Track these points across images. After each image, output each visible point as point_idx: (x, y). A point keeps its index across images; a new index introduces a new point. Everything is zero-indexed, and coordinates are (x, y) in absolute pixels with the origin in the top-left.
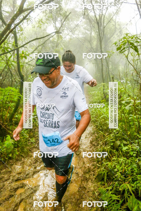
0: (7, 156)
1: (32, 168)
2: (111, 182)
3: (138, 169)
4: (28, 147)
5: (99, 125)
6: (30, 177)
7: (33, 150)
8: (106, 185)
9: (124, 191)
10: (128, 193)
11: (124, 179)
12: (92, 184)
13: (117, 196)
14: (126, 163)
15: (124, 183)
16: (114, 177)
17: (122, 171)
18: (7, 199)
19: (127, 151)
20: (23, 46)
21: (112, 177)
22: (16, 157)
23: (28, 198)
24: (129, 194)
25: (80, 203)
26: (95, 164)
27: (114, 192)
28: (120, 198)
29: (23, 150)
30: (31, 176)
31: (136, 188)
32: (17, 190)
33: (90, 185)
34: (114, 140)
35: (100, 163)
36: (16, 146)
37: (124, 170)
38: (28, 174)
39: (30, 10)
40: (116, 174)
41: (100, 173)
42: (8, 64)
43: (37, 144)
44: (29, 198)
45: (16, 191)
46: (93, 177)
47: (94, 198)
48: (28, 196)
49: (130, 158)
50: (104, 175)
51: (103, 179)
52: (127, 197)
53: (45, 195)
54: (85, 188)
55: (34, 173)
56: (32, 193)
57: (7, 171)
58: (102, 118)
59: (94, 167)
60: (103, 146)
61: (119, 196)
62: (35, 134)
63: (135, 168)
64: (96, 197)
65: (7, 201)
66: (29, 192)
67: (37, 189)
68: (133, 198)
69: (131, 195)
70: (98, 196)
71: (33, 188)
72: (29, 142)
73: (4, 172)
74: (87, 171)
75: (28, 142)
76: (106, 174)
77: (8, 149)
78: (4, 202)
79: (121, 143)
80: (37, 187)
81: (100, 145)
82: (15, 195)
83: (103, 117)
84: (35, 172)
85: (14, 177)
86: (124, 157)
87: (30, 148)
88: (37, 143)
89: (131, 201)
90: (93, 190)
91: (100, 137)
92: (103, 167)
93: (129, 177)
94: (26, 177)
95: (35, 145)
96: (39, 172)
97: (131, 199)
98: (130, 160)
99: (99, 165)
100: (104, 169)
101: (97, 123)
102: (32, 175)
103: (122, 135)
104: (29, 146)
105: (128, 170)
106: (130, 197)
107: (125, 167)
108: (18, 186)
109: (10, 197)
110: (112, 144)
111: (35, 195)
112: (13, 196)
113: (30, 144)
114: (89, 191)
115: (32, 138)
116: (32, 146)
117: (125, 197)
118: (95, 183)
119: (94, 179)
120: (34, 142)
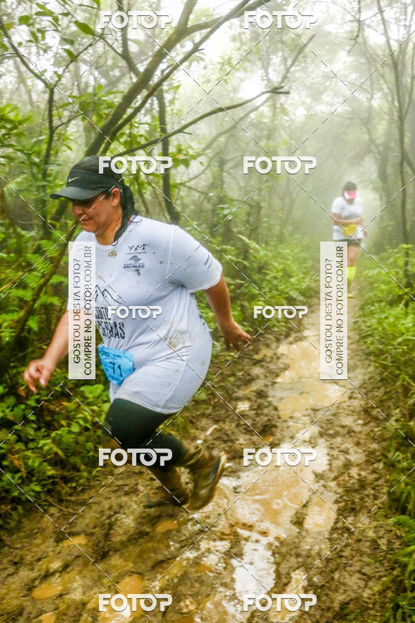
5: (390, 364)
7: (199, 423)
12: (370, 522)
18: (133, 540)
20: (180, 131)
32: (158, 521)
33: (364, 524)
39: (209, 30)
42: (140, 181)
43: (211, 407)
44: (189, 543)
45: (154, 524)
46: (373, 502)
48: (189, 539)
50: (408, 498)
54: (348, 530)
56: (199, 534)
57: (129, 472)
58: (399, 344)
59: (375, 476)
65: (132, 545)
74: (357, 486)
76: (413, 496)
78: (125, 546)
81: (393, 419)
82: (153, 532)
83: (404, 341)
87: (193, 417)
88: (213, 403)
90: (374, 538)
91: (393, 398)
95: (207, 409)
101: (385, 359)
109: (140, 536)
112: (147, 534)
114: (360, 540)
116: (197, 410)
118: (378, 521)
119: (374, 509)
120: (203, 402)
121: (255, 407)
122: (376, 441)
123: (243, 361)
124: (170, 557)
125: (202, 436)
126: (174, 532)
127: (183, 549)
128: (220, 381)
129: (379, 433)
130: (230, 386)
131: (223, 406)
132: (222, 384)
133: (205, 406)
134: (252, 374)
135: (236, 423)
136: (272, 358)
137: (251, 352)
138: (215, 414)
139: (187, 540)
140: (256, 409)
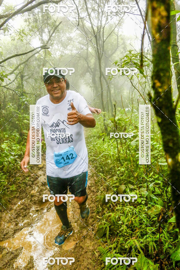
1: (13, 224)
2: (114, 238)
3: (148, 219)
5: (99, 166)
6: (10, 238)
7: (13, 201)
8: (108, 242)
9: (131, 248)
10: (135, 251)
11: (131, 233)
12: (91, 242)
13: (123, 255)
14: (133, 212)
15: (131, 238)
16: (119, 232)
17: (129, 223)
21: (116, 231)
23: (6, 267)
24: (137, 252)
26: (95, 216)
27: (118, 250)
30: (10, 236)
31: (145, 244)
33: (88, 244)
34: (117, 184)
35: (100, 214)
37: (130, 222)
38: (7, 234)
39: (7, 18)
40: (121, 227)
41: (101, 227)
43: (18, 193)
44: (8, 266)
46: (92, 232)
47: (94, 260)
48: (7, 263)
49: (137, 206)
50: (106, 230)
51: (104, 235)
52: (135, 255)
53: (29, 260)
54: (81, 247)
55: (15, 231)
56: (13, 259)
58: (102, 156)
59: (93, 219)
60: (104, 192)
61: (125, 255)
62: (17, 180)
63: (145, 218)
64: (96, 259)
66: (8, 258)
67: (18, 254)
68: (141, 257)
69: (139, 252)
70: (98, 257)
71: (14, 252)
72: (9, 190)
75: (6, 190)
76: (108, 228)
79: (127, 187)
80: (19, 251)
81: (100, 192)
83: (104, 155)
84: (16, 230)
86: (131, 205)
87: (10, 199)
88: (19, 191)
89: (139, 261)
90: (93, 250)
91: (100, 181)
92: (105, 220)
93: (137, 230)
94: (4, 238)
95: (16, 194)
96: (21, 229)
97: (139, 258)
98: (138, 209)
99: (100, 216)
100: (106, 222)
101: (97, 163)
102: (12, 234)
103: (127, 178)
104: (7, 195)
105: (135, 221)
106: (138, 255)
107: (132, 218)
110: (115, 190)
111: (16, 262)
113: (9, 193)
114: (87, 252)
115: (12, 185)
116: (12, 195)
118: (94, 241)
119: (93, 236)
120: (15, 191)
121: (39, 191)
122: (93, 203)
123: (34, 168)
125: (15, 208)
128: (22, 180)
129: (94, 198)
130: (27, 181)
131: (24, 192)
132: (24, 181)
134: (38, 175)
135: (30, 199)
138: (20, 196)
139: (7, 264)
140: (40, 192)
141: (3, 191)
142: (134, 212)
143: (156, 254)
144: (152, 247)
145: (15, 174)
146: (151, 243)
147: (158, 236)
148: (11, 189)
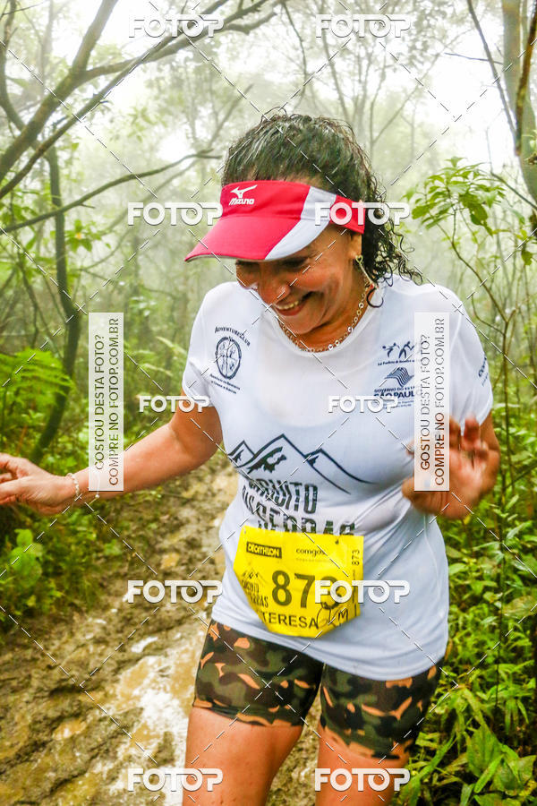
0: (19, 605)
1: (113, 647)
3: (502, 645)
4: (94, 575)
6: (107, 681)
7: (111, 586)
9: (452, 715)
10: (466, 723)
11: (454, 678)
14: (457, 624)
18: (24, 756)
19: (460, 582)
20: (80, 203)
22: (51, 609)
24: (469, 726)
25: (292, 768)
28: (437, 740)
29: (77, 583)
30: (108, 678)
31: (494, 704)
32: (59, 725)
36: (50, 570)
38: (97, 670)
39: (117, 74)
42: (25, 269)
43: (127, 564)
44: (102, 752)
45: (54, 728)
48: (102, 745)
49: (470, 607)
52: (465, 733)
53: (162, 742)
55: (121, 666)
56: (116, 737)
57: (17, 660)
61: (436, 736)
62: (122, 528)
63: (492, 640)
65: (21, 762)
66: (103, 732)
67: (131, 724)
68: (484, 738)
69: (476, 725)
72: (100, 555)
73: (8, 662)
75: (94, 555)
77: (22, 578)
78: (12, 766)
80: (132, 716)
82: (51, 740)
84: (124, 662)
85: (45, 681)
87: (103, 579)
88: (129, 559)
89: (477, 747)
95: (121, 567)
96: (138, 660)
97: (477, 738)
98: (471, 615)
102: (112, 671)
104: (96, 569)
105: (464, 645)
106: (473, 733)
107: (456, 639)
108: (62, 713)
109: (34, 748)
112: (44, 744)
113: (102, 564)
115: (109, 542)
116: (109, 570)
117: (455, 737)
120: (117, 558)
121: (184, 561)
123: (168, 501)
124: (76, 773)
125: (117, 604)
126: (82, 738)
127: (94, 761)
128: (138, 529)
130: (151, 534)
131: (143, 562)
132: (141, 533)
133: (119, 564)
134: (180, 518)
136: (206, 495)
137: (179, 489)
138: (132, 573)
139: (99, 746)
140: (186, 564)
141: (83, 557)
142: (461, 623)
143: (525, 733)
144: (514, 715)
145: (118, 512)
146: (511, 704)
147: (532, 684)
148: (107, 552)
